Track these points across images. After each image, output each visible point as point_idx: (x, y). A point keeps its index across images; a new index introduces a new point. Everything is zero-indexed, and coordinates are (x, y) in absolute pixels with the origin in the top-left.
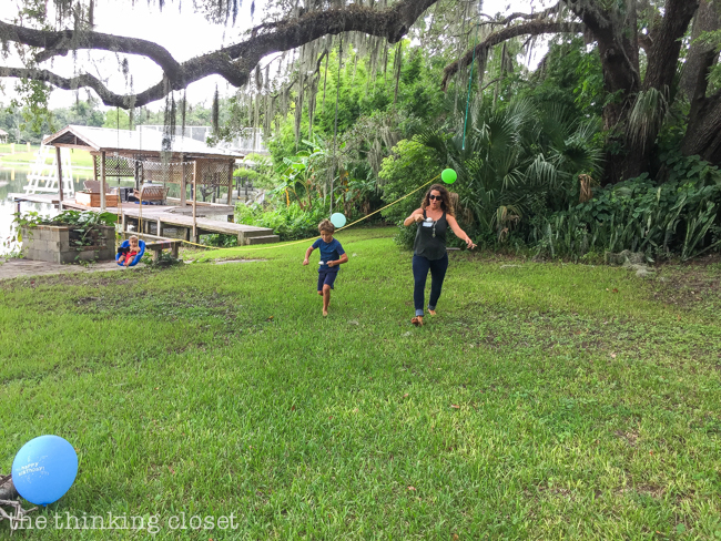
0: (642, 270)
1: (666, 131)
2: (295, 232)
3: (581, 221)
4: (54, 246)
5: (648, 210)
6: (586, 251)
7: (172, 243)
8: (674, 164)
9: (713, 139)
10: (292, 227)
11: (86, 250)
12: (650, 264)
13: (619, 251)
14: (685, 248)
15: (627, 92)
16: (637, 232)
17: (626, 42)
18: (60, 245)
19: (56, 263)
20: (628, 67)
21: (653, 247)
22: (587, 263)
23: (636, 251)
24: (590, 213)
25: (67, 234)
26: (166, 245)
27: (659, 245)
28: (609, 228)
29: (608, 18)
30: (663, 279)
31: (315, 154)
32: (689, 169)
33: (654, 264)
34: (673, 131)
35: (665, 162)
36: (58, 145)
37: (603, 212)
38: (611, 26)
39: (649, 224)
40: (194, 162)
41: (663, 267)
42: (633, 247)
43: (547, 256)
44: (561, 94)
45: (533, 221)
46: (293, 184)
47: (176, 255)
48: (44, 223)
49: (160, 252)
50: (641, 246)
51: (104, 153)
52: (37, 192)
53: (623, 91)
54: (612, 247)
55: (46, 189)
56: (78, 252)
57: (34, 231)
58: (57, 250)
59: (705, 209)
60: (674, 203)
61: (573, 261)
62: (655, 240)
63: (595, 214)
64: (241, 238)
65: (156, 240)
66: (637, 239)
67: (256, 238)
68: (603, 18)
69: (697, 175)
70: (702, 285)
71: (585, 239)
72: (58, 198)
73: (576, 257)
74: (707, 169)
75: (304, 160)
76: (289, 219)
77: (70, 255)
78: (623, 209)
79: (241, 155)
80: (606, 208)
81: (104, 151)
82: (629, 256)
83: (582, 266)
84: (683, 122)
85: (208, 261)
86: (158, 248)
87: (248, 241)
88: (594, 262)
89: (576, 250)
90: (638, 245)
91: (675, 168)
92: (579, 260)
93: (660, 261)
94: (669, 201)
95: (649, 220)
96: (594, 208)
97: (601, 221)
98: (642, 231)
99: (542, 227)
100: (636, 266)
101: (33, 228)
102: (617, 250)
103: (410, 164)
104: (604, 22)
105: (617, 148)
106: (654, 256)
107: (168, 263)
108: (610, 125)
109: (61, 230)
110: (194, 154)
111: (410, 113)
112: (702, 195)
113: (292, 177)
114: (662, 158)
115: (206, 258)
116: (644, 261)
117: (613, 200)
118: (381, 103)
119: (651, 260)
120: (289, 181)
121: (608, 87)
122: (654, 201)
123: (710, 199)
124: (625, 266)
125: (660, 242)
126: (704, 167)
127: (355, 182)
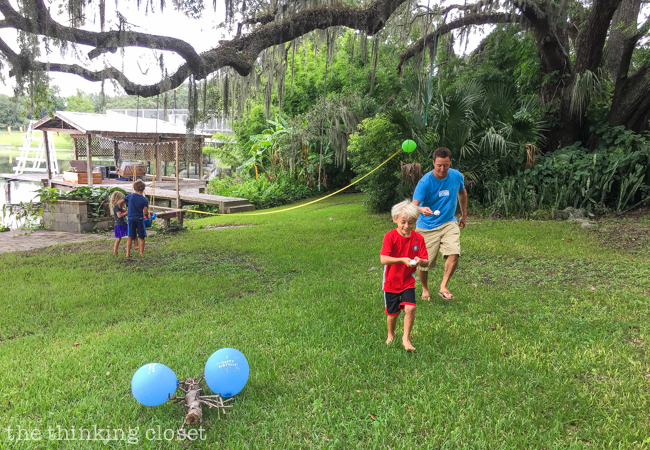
0: (585, 223)
1: (594, 106)
2: (267, 201)
3: (529, 184)
4: (74, 218)
5: (586, 173)
6: (536, 209)
7: (179, 213)
8: (602, 134)
9: (635, 111)
10: (263, 197)
11: (102, 220)
12: (591, 218)
13: (563, 208)
14: (620, 203)
15: (561, 73)
16: (578, 191)
17: (559, 31)
18: (80, 217)
19: (77, 232)
20: (561, 52)
21: (593, 204)
22: (537, 219)
23: (578, 207)
24: (537, 176)
25: (85, 207)
26: (174, 215)
27: (597, 202)
28: (554, 189)
29: (544, 11)
30: (605, 229)
31: (278, 132)
32: (616, 137)
33: (594, 218)
34: (599, 106)
35: (594, 132)
36: (45, 129)
37: (548, 175)
38: (547, 16)
39: (588, 184)
40: (176, 142)
41: (602, 220)
42: (575, 204)
43: (502, 214)
44: (500, 75)
45: (486, 185)
46: (260, 160)
47: (182, 222)
48: (60, 198)
49: (169, 220)
50: (582, 203)
51: (89, 136)
52: (24, 172)
53: (557, 72)
54: (557, 204)
55: (33, 169)
56: (95, 223)
57: (55, 205)
58: (77, 221)
59: (634, 171)
60: (607, 167)
61: (525, 218)
62: (594, 198)
63: (541, 177)
64: (222, 208)
65: (163, 210)
66: (578, 197)
67: (235, 207)
68: (540, 11)
69: (623, 143)
70: (640, 234)
71: (535, 200)
72: (46, 177)
73: (527, 214)
74: (632, 137)
75: (268, 137)
76: (259, 189)
77: (88, 225)
78: (564, 172)
79: (209, 134)
80: (550, 172)
81: (90, 135)
82: (573, 212)
83: (533, 221)
84: (608, 97)
85: (201, 228)
86: (167, 217)
87: (229, 211)
88: (543, 218)
89: (527, 208)
90: (579, 203)
91: (604, 137)
92: (529, 217)
93: (599, 215)
94: (603, 165)
95: (589, 181)
96: (540, 173)
97: (547, 183)
98: (583, 191)
99: (495, 189)
100: (581, 220)
101: (53, 203)
102: (562, 207)
103: (375, 139)
104: (541, 14)
105: (553, 121)
106: (593, 211)
107: (176, 230)
108: (546, 102)
109: (80, 204)
110: (169, 134)
111: (365, 94)
112: (631, 160)
113: (259, 153)
114: (592, 129)
115: (199, 225)
116: (586, 216)
117: (556, 165)
118: (336, 86)
119: (592, 215)
120: (258, 157)
121: (544, 69)
122: (591, 165)
123: (638, 162)
124: (570, 221)
125: (598, 199)
126: (629, 135)
127: (314, 156)
